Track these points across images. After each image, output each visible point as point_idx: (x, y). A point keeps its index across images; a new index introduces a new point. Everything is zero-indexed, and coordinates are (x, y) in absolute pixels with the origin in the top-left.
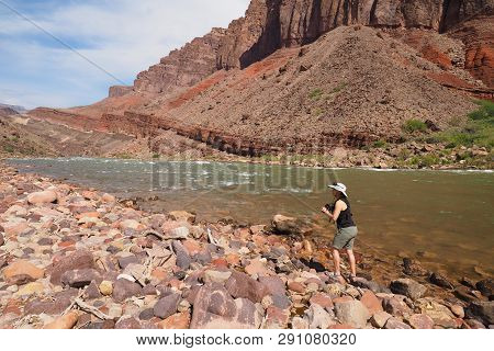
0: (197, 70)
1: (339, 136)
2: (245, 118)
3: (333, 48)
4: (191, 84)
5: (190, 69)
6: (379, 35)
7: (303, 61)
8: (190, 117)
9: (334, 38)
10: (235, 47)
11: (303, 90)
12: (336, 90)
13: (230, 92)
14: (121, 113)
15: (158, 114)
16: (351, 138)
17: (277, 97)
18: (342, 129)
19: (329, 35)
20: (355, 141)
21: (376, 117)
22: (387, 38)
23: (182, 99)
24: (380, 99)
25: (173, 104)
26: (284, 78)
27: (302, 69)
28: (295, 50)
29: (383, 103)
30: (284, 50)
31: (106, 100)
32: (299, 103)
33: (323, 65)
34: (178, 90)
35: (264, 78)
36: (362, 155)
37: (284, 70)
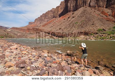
0: (49, 18)
1: (82, 33)
2: (60, 29)
3: (80, 12)
4: (47, 21)
5: (47, 18)
6: (91, 9)
7: (73, 15)
8: (47, 29)
10: (57, 12)
11: (74, 22)
12: (81, 22)
13: (57, 23)
14: (31, 28)
15: (40, 28)
16: (85, 33)
17: (67, 24)
18: (83, 31)
19: (79, 9)
20: (86, 34)
21: (91, 28)
22: (93, 10)
23: (46, 25)
24: (92, 24)
25: (43, 26)
27: (73, 17)
28: (71, 13)
29: (92, 25)
30: (69, 13)
31: (28, 25)
32: (72, 25)
33: (78, 16)
34: (44, 23)
35: (64, 19)
36: (88, 37)
37: (69, 18)
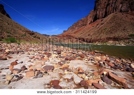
0: (79, 26)
2: (89, 35)
3: (110, 19)
4: (78, 29)
5: (78, 26)
6: (122, 14)
7: (102, 22)
8: (78, 35)
9: (110, 16)
10: (87, 21)
11: (102, 28)
12: (110, 28)
13: (86, 30)
14: (65, 35)
15: (72, 35)
16: (114, 38)
17: (96, 30)
18: (112, 37)
21: (121, 34)
22: (125, 15)
23: (76, 32)
24: (122, 29)
25: (75, 33)
26: (98, 26)
27: (102, 24)
28: (100, 20)
29: (123, 30)
30: (98, 20)
31: (63, 33)
32: (101, 31)
33: (107, 23)
34: (75, 30)
35: (93, 27)
36: (117, 42)
37: (98, 25)
